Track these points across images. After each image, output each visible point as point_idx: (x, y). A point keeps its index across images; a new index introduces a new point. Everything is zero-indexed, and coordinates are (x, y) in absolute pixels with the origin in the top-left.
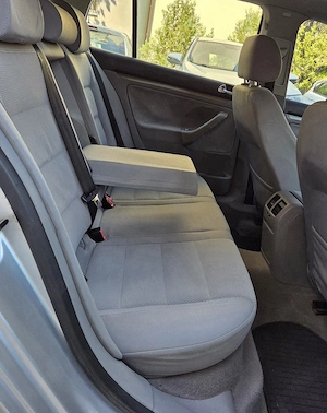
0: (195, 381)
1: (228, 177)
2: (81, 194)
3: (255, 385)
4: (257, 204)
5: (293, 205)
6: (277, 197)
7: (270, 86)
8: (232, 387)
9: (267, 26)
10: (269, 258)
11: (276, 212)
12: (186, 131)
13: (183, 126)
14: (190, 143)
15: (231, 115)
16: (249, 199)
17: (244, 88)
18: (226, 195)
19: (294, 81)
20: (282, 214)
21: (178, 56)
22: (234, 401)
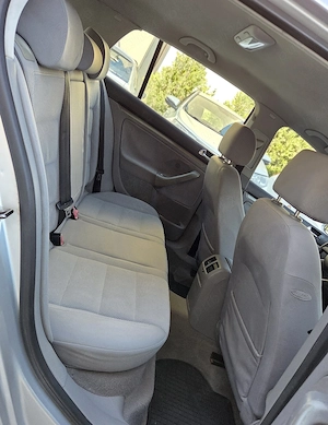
0: (100, 379)
1: (182, 227)
2: (57, 201)
3: (144, 399)
4: (198, 259)
5: (223, 268)
6: (214, 259)
7: (240, 168)
8: (127, 394)
9: (255, 118)
10: (191, 306)
11: (209, 270)
12: (161, 176)
13: (160, 171)
14: (160, 187)
15: (202, 176)
16: (193, 251)
17: (219, 161)
18: (175, 241)
19: (266, 163)
20: (213, 273)
21: (176, 101)
22: (124, 406)
